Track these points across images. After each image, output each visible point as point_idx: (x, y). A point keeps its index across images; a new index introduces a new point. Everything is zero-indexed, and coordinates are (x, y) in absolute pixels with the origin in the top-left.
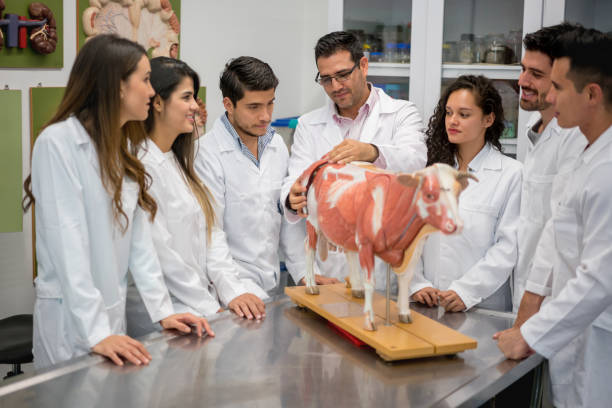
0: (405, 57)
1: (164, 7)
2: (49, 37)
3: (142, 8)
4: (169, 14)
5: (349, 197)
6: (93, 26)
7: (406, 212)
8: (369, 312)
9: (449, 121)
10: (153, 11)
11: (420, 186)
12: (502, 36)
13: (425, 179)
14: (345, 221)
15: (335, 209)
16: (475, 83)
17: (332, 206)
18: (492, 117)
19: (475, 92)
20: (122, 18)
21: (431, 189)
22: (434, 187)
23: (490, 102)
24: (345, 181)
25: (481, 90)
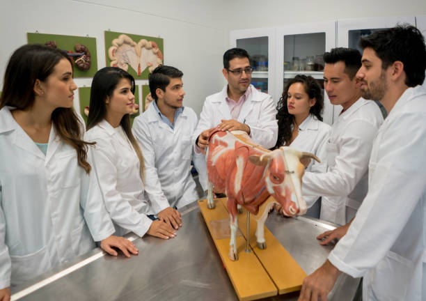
0: (265, 68)
1: (153, 47)
2: (86, 61)
3: (142, 47)
4: (156, 50)
5: (223, 160)
6: (113, 56)
7: (258, 182)
8: (233, 246)
9: (289, 100)
10: (149, 49)
11: (268, 165)
12: (313, 57)
13: (272, 161)
14: (219, 177)
15: (214, 166)
16: (305, 79)
17: (213, 164)
18: (314, 101)
19: (305, 84)
20: (130, 52)
21: (277, 170)
22: (279, 170)
23: (313, 91)
24: (223, 147)
25: (308, 83)
